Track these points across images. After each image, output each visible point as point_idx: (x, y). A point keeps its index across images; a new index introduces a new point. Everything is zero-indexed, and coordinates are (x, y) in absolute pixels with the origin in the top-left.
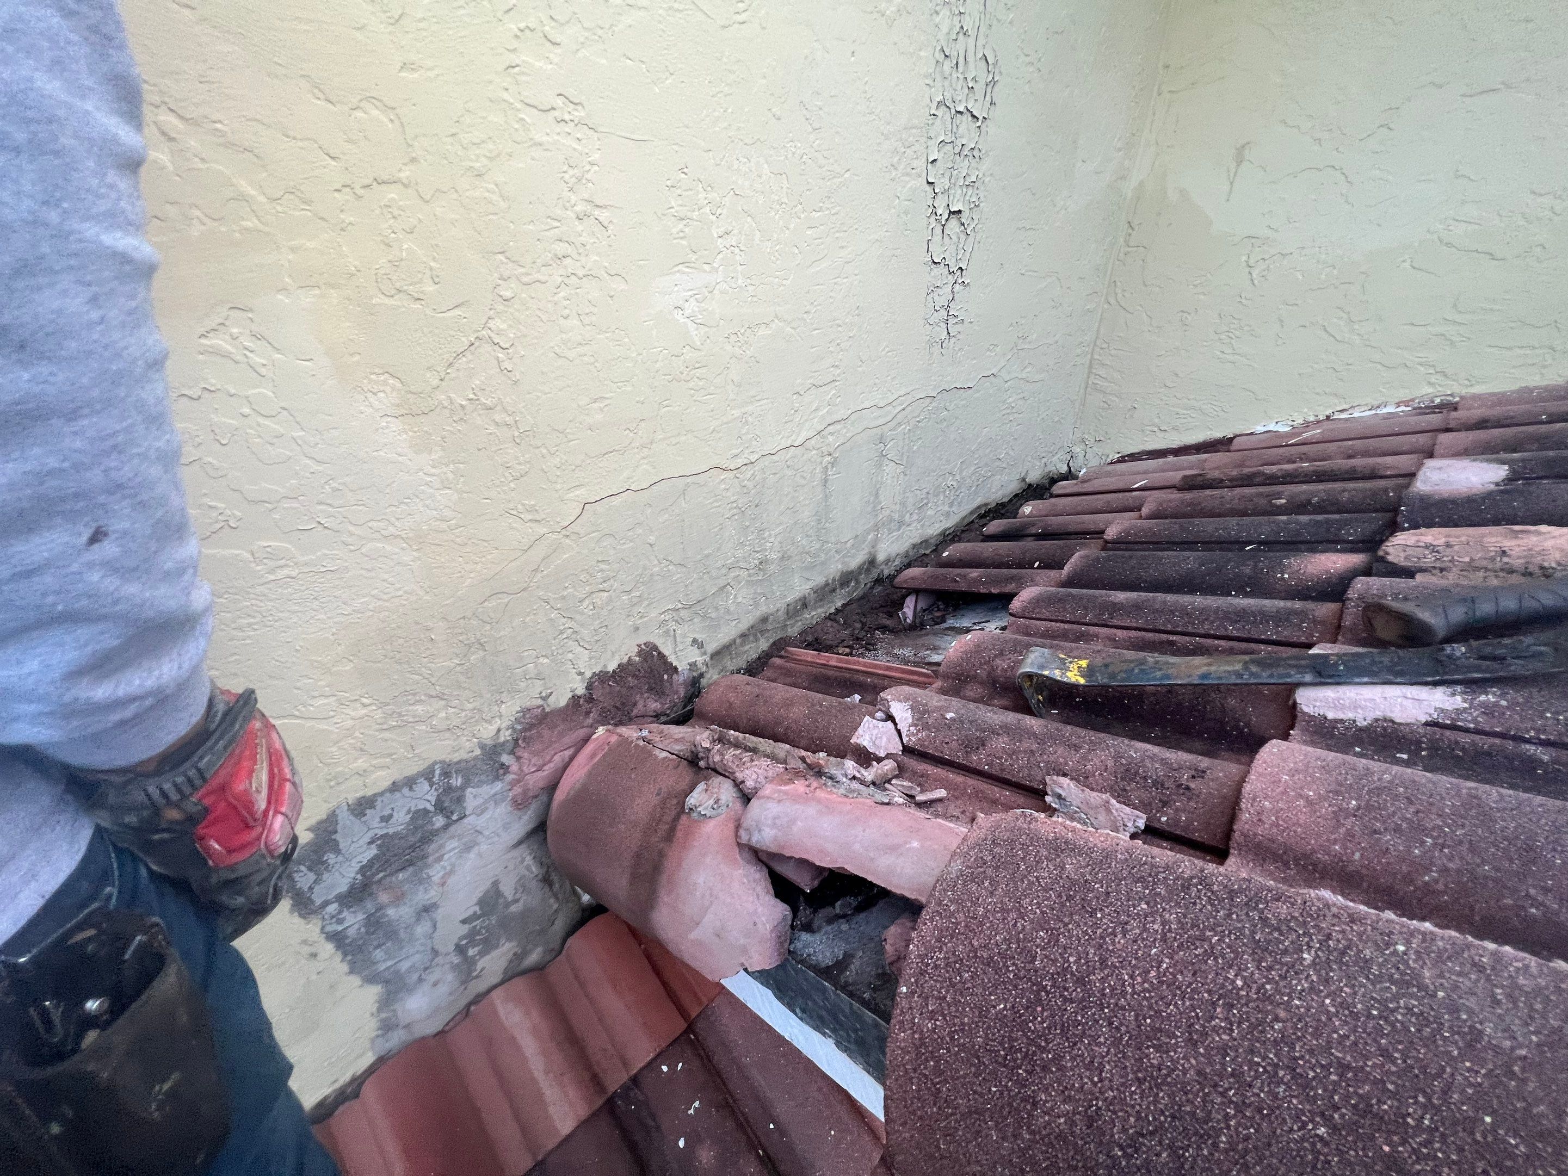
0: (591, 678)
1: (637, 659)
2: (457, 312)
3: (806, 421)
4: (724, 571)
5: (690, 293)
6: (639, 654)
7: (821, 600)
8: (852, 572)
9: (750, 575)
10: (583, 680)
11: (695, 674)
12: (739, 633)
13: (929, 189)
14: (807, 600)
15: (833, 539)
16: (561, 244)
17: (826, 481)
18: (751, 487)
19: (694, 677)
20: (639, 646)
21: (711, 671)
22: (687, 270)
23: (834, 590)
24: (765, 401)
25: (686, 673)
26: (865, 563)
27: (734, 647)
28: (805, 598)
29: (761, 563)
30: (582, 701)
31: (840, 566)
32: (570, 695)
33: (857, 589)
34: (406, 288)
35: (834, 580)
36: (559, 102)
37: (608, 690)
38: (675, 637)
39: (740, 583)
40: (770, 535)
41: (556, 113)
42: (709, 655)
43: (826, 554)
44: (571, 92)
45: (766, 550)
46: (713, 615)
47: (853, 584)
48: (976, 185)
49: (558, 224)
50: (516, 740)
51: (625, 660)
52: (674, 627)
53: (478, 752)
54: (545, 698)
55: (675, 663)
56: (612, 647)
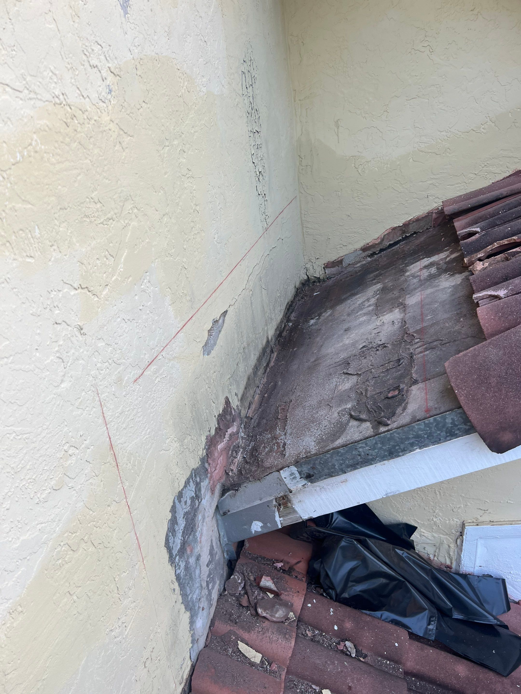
0: (218, 418)
3: (244, 276)
4: (237, 355)
6: (225, 403)
7: (260, 364)
8: (265, 347)
9: (242, 356)
10: (216, 419)
11: (239, 411)
12: (244, 387)
13: (253, 165)
15: (258, 332)
17: (252, 303)
18: (238, 312)
20: (225, 399)
21: (242, 409)
23: (262, 358)
25: (237, 410)
26: (266, 342)
27: (244, 395)
28: (256, 364)
29: (244, 349)
30: (218, 430)
31: (261, 346)
32: (215, 428)
35: (261, 353)
36: (187, 171)
37: (223, 423)
38: (231, 392)
39: (241, 361)
40: (244, 334)
42: (240, 400)
43: (257, 340)
44: (189, 167)
45: (244, 342)
46: (238, 379)
47: (266, 354)
48: (263, 159)
50: (207, 455)
51: (223, 406)
52: (230, 388)
53: (200, 463)
54: (209, 431)
55: (233, 406)
56: (219, 401)
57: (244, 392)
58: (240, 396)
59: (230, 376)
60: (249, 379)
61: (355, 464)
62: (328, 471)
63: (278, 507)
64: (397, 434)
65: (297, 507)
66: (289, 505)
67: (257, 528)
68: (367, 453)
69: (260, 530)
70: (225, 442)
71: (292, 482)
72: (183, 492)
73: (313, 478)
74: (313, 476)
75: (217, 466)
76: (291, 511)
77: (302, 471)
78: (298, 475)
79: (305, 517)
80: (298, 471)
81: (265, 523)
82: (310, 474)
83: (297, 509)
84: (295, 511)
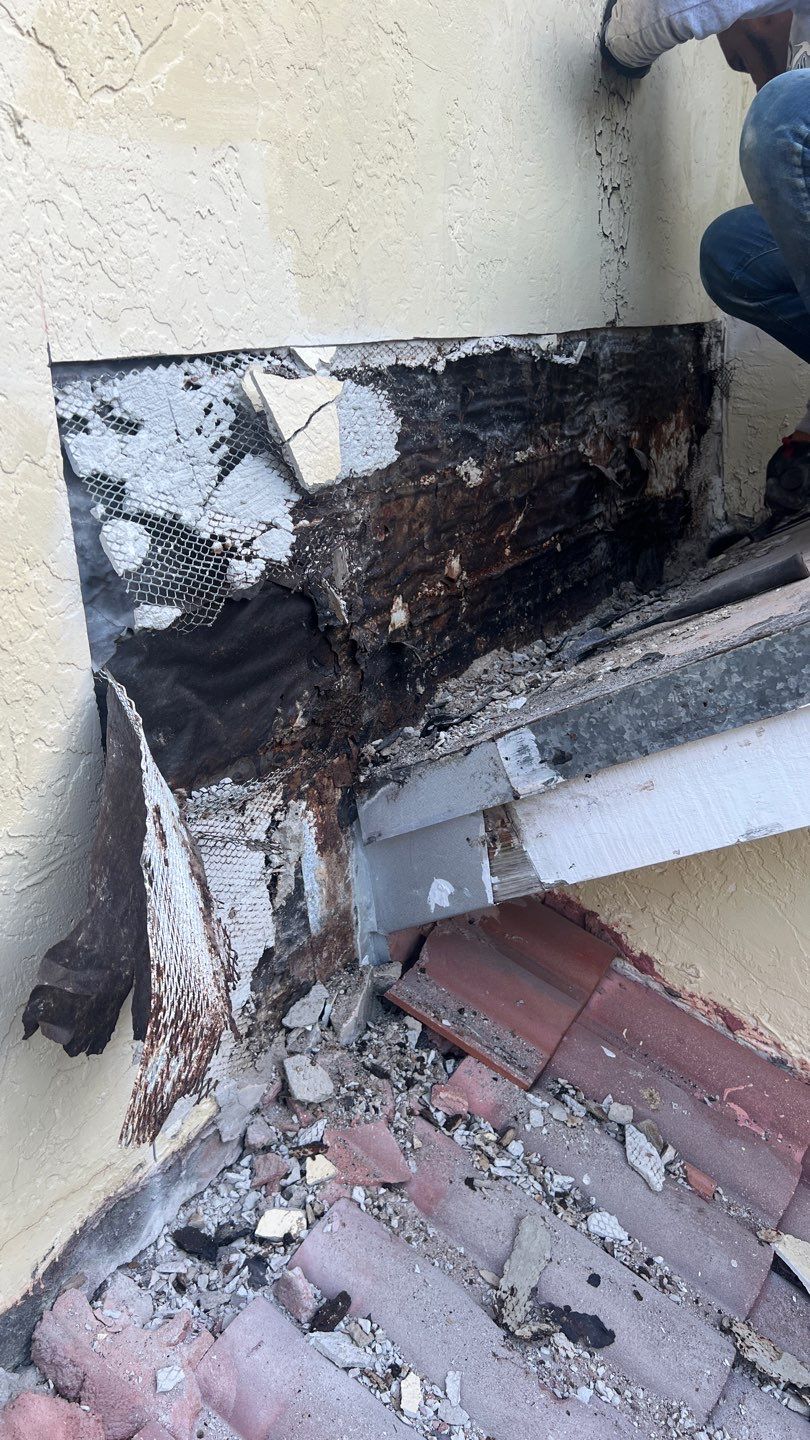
2: (333, 188)
5: (457, 215)
13: (597, 159)
16: (390, 146)
22: (456, 192)
34: (311, 158)
36: (395, 28)
41: (393, 36)
44: (400, 22)
48: (628, 164)
49: (389, 128)
61: (670, 731)
62: (605, 746)
63: (489, 844)
64: (782, 645)
65: (533, 849)
66: (515, 841)
67: (441, 899)
68: (704, 699)
69: (446, 904)
71: (522, 772)
73: (569, 763)
74: (570, 758)
76: (519, 861)
77: (545, 743)
78: (535, 753)
79: (549, 879)
80: (536, 742)
81: (458, 888)
82: (563, 753)
83: (530, 855)
84: (526, 862)
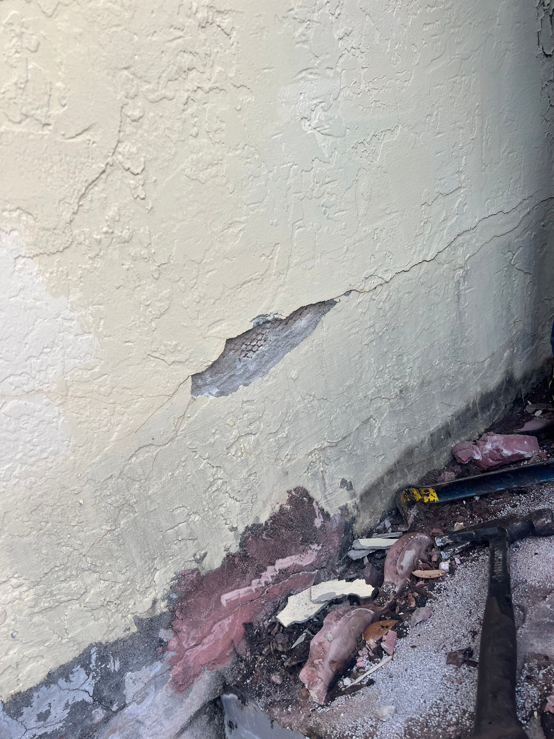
0: (244, 533)
1: (289, 507)
2: (86, 136)
3: (436, 233)
4: (366, 403)
5: (315, 102)
6: (291, 501)
7: (464, 427)
8: (491, 394)
9: (392, 406)
10: (236, 536)
11: (347, 520)
12: (386, 470)
14: (450, 428)
15: (470, 360)
16: (186, 55)
17: (459, 296)
18: (387, 309)
19: (346, 523)
20: (289, 492)
21: (362, 514)
23: (475, 415)
24: (394, 215)
25: (337, 518)
26: (503, 383)
27: (382, 485)
28: (447, 425)
29: (401, 391)
30: (237, 559)
31: (479, 389)
32: (224, 554)
33: (497, 412)
34: (33, 112)
35: (474, 404)
37: (262, 545)
38: (323, 478)
39: (382, 415)
40: (409, 360)
42: (358, 496)
43: (465, 376)
45: (405, 376)
46: (359, 452)
47: (493, 407)
49: (181, 34)
50: (173, 612)
51: (277, 508)
52: (322, 469)
53: (134, 629)
54: (199, 561)
55: (327, 509)
56: (262, 496)
57: (382, 479)
58: (360, 488)
59: (326, 444)
60: (409, 453)
70: (253, 588)
72: (35, 694)
75: (205, 637)
